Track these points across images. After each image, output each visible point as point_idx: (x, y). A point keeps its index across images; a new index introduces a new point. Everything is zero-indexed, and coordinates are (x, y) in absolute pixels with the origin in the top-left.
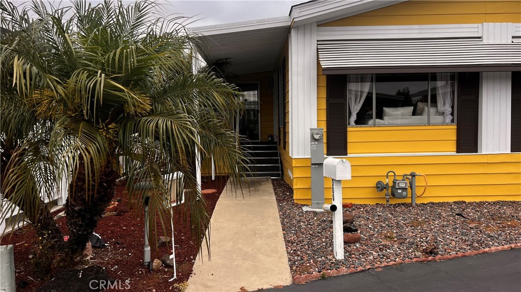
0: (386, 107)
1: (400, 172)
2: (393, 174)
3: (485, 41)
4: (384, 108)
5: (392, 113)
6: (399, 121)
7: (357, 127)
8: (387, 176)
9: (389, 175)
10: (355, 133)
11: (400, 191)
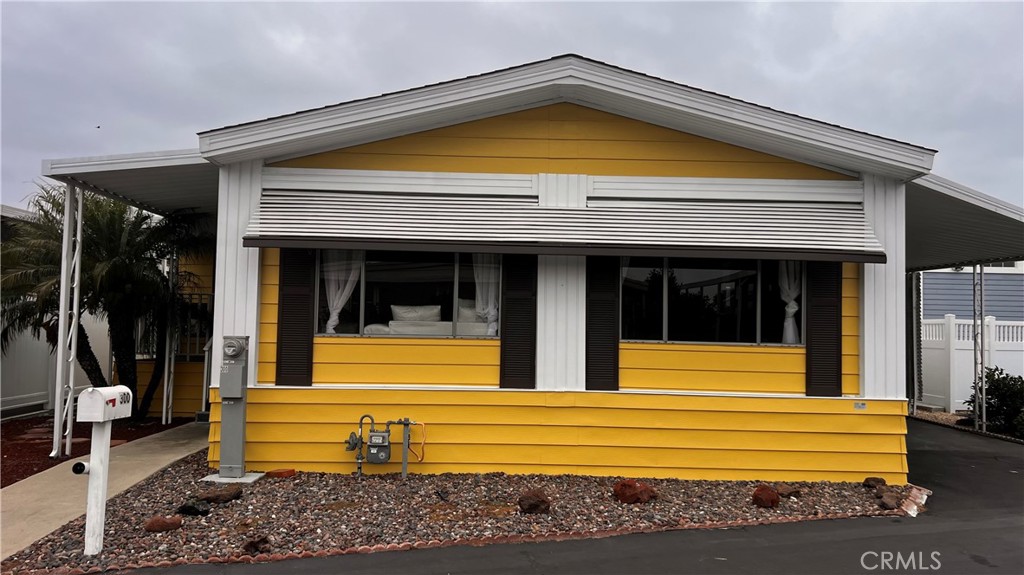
0: (396, 304)
1: (382, 417)
2: (370, 421)
3: (542, 204)
4: (392, 306)
5: (405, 315)
6: (411, 330)
7: (338, 337)
8: (361, 424)
9: (364, 421)
10: (328, 348)
11: (374, 451)
